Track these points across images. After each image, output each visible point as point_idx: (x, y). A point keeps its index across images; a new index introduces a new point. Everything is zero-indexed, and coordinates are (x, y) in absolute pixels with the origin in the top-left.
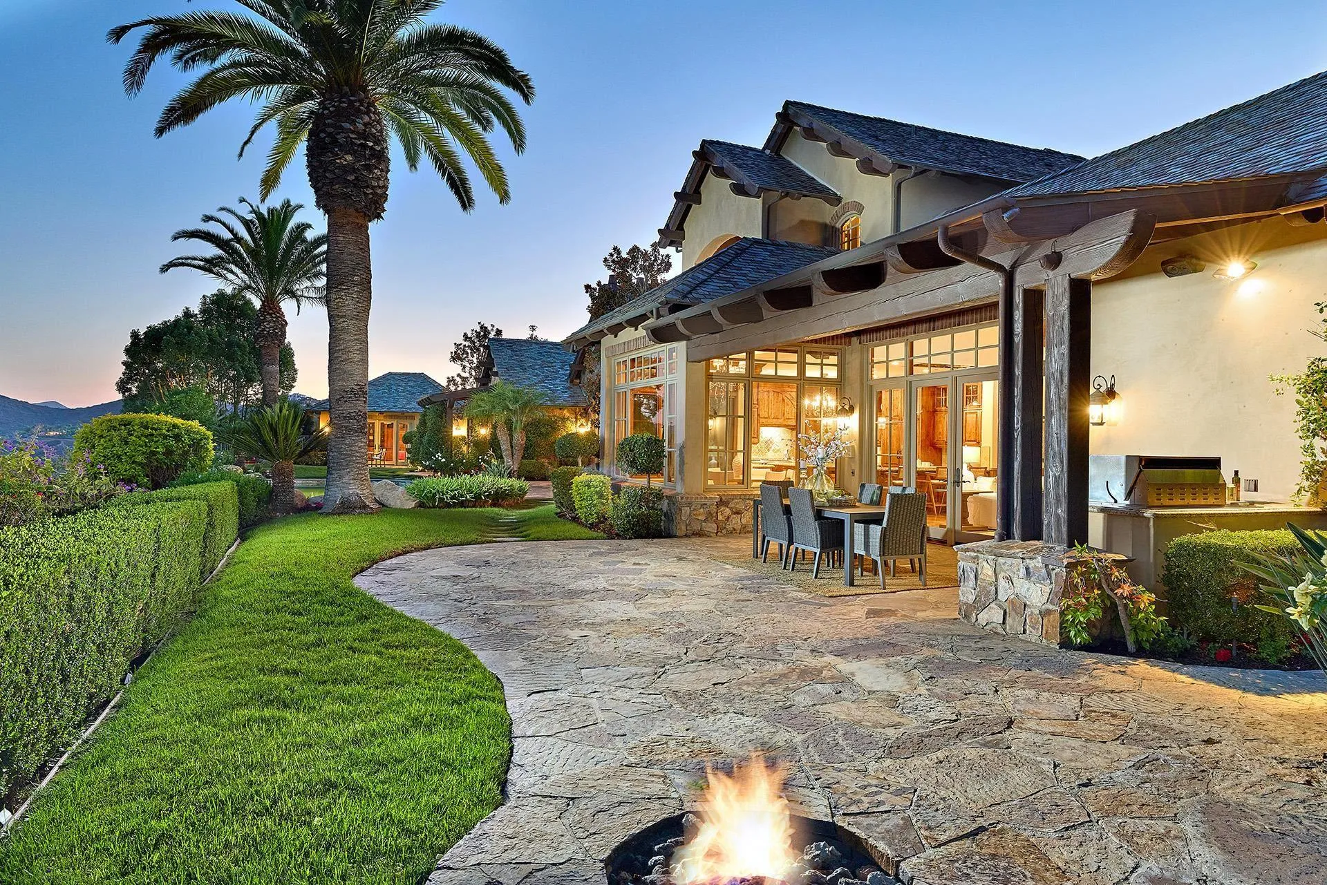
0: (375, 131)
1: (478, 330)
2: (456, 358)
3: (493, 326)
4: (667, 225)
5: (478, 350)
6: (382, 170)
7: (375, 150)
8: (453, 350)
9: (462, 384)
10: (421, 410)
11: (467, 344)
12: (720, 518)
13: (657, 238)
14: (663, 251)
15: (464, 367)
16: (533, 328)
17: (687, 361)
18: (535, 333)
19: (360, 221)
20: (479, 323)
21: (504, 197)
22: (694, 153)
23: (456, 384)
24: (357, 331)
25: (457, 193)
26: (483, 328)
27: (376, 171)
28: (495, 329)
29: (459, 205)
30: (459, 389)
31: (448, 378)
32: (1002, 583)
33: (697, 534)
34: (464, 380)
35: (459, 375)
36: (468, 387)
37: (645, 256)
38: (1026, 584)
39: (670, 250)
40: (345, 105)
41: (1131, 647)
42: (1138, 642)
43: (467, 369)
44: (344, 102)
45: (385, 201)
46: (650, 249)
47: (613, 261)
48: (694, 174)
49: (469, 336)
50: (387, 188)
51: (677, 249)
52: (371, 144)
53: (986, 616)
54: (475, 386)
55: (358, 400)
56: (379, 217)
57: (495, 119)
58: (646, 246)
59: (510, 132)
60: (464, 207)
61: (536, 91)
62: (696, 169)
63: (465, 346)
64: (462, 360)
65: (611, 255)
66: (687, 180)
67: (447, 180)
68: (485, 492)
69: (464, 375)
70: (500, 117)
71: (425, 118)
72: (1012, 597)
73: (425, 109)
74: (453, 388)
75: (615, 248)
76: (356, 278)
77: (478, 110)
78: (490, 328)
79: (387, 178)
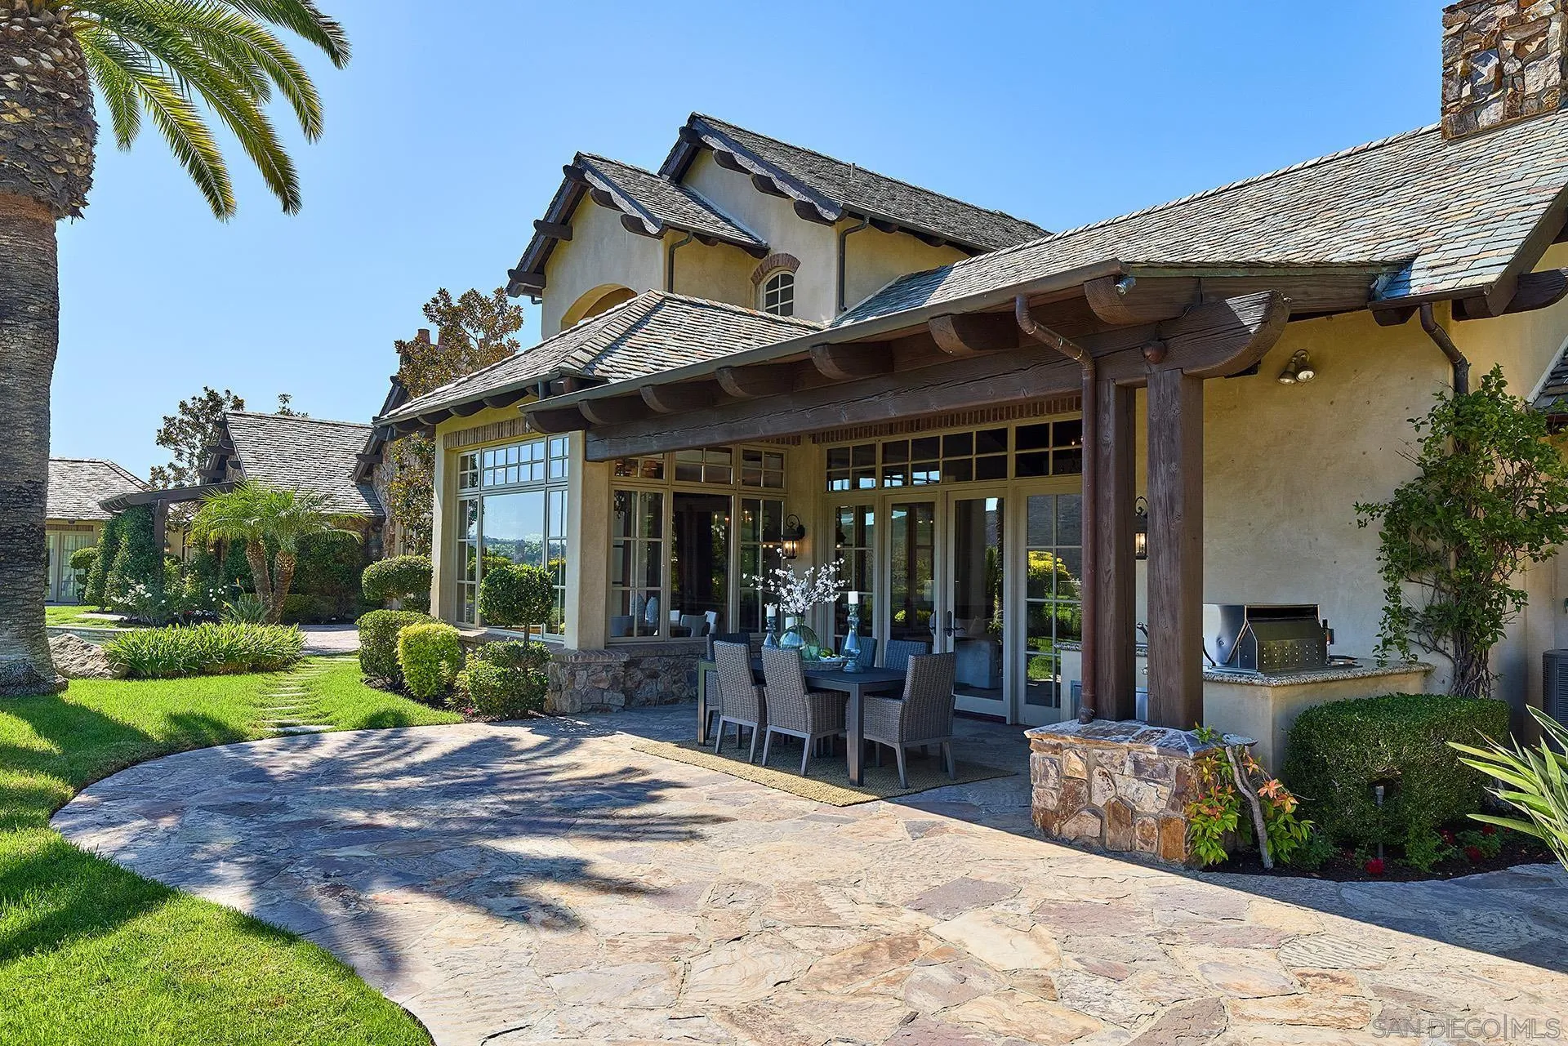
0: (73, 77)
1: (205, 397)
2: (165, 439)
3: (228, 392)
4: (521, 265)
5: (203, 428)
6: (84, 139)
7: (73, 105)
8: (162, 426)
9: (176, 479)
10: (107, 516)
11: (186, 418)
12: (629, 684)
13: (505, 281)
14: (512, 301)
15: (180, 454)
16: (285, 398)
17: (586, 459)
18: (288, 406)
19: (42, 217)
20: (206, 389)
21: (290, 201)
22: (566, 168)
23: (166, 479)
24: (29, 394)
25: (208, 189)
26: (212, 395)
27: (74, 140)
28: (231, 397)
29: (207, 207)
30: (171, 486)
31: (153, 469)
32: (1098, 781)
33: (597, 710)
34: (180, 473)
35: (171, 465)
36: (187, 484)
37: (485, 305)
38: (1136, 784)
39: (524, 300)
40: (18, 28)
41: (1269, 862)
42: (1275, 856)
43: (186, 456)
44: (17, 24)
45: (88, 188)
46: (492, 297)
47: (438, 310)
48: (563, 199)
49: (190, 406)
50: (91, 169)
51: (533, 300)
52: (65, 96)
53: (1074, 827)
54: (198, 481)
55: (29, 507)
56: (75, 213)
57: (273, 86)
58: (488, 292)
59: (298, 106)
60: (218, 210)
61: (351, 50)
62: (567, 191)
63: (181, 421)
64: (176, 443)
65: (436, 301)
66: (553, 205)
67: (191, 170)
68: (241, 650)
69: (180, 465)
70: (281, 81)
71: (158, 66)
72: (1113, 800)
73: (163, 54)
74: (160, 484)
75: (442, 292)
76: (31, 308)
77: (249, 69)
78: (223, 395)
79: (91, 154)
